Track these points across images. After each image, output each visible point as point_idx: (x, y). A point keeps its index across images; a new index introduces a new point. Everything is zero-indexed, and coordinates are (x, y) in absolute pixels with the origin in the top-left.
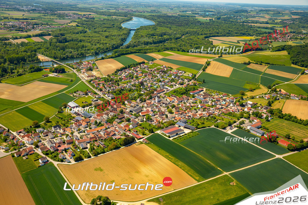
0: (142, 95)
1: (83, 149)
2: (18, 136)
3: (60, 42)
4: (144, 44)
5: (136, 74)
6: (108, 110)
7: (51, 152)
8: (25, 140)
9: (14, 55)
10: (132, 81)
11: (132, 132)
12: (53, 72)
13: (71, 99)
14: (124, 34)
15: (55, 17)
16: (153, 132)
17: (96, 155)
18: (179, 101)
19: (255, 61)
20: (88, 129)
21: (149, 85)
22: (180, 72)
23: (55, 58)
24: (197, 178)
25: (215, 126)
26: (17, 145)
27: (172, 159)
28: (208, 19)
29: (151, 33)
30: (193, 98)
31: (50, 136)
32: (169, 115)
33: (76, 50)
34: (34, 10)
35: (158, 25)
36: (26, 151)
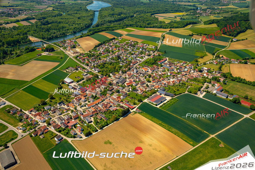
0: (121, 67)
1: (89, 123)
2: (30, 115)
3: (44, 24)
4: (109, 23)
5: (111, 49)
6: (98, 83)
7: (63, 129)
8: (37, 119)
9: (10, 39)
10: (110, 55)
11: (124, 102)
12: (45, 51)
13: (65, 75)
14: (91, 15)
15: (34, 4)
16: (141, 101)
17: (101, 128)
18: (152, 71)
19: (196, 33)
20: (87, 102)
21: (125, 58)
22: (145, 45)
23: (43, 39)
24: (191, 143)
26: (31, 124)
27: (165, 126)
29: (111, 13)
30: (162, 67)
31: (57, 113)
32: (149, 84)
33: (58, 31)
36: (41, 130)
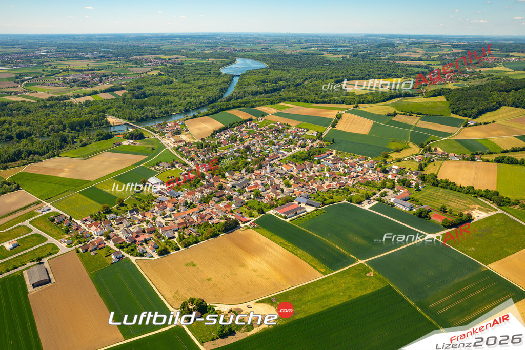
0: (247, 164)
1: (169, 239)
2: (83, 226)
3: (137, 98)
4: (252, 95)
5: (240, 136)
6: (202, 185)
7: (127, 245)
8: (93, 230)
9: (76, 119)
10: (234, 146)
11: (234, 214)
12: (128, 139)
13: (152, 174)
14: (223, 82)
15: (130, 65)
16: (263, 212)
17: (186, 246)
18: (300, 170)
19: (402, 111)
20: (175, 212)
21: (258, 149)
22: (301, 129)
23: (130, 120)
24: (323, 270)
25: (347, 200)
26: (82, 237)
27: (289, 246)
28: (340, 56)
29: (262, 79)
30: (319, 165)
31: (125, 223)
32: (286, 189)
33: (158, 107)
34: (101, 57)
35: (271, 67)
36: (94, 245)
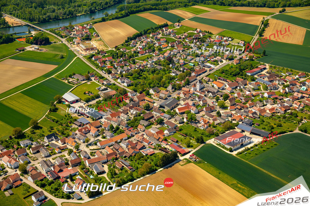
0: (172, 79)
1: (98, 174)
5: (157, 45)
6: (125, 105)
7: (48, 182)
8: (5, 161)
10: (153, 56)
11: (169, 142)
12: (32, 43)
13: (66, 88)
16: (203, 142)
18: (233, 87)
20: (100, 138)
21: (182, 61)
23: (31, 20)
30: (254, 82)
31: (43, 152)
32: (222, 111)
33: (60, 7)
36: (8, 182)
